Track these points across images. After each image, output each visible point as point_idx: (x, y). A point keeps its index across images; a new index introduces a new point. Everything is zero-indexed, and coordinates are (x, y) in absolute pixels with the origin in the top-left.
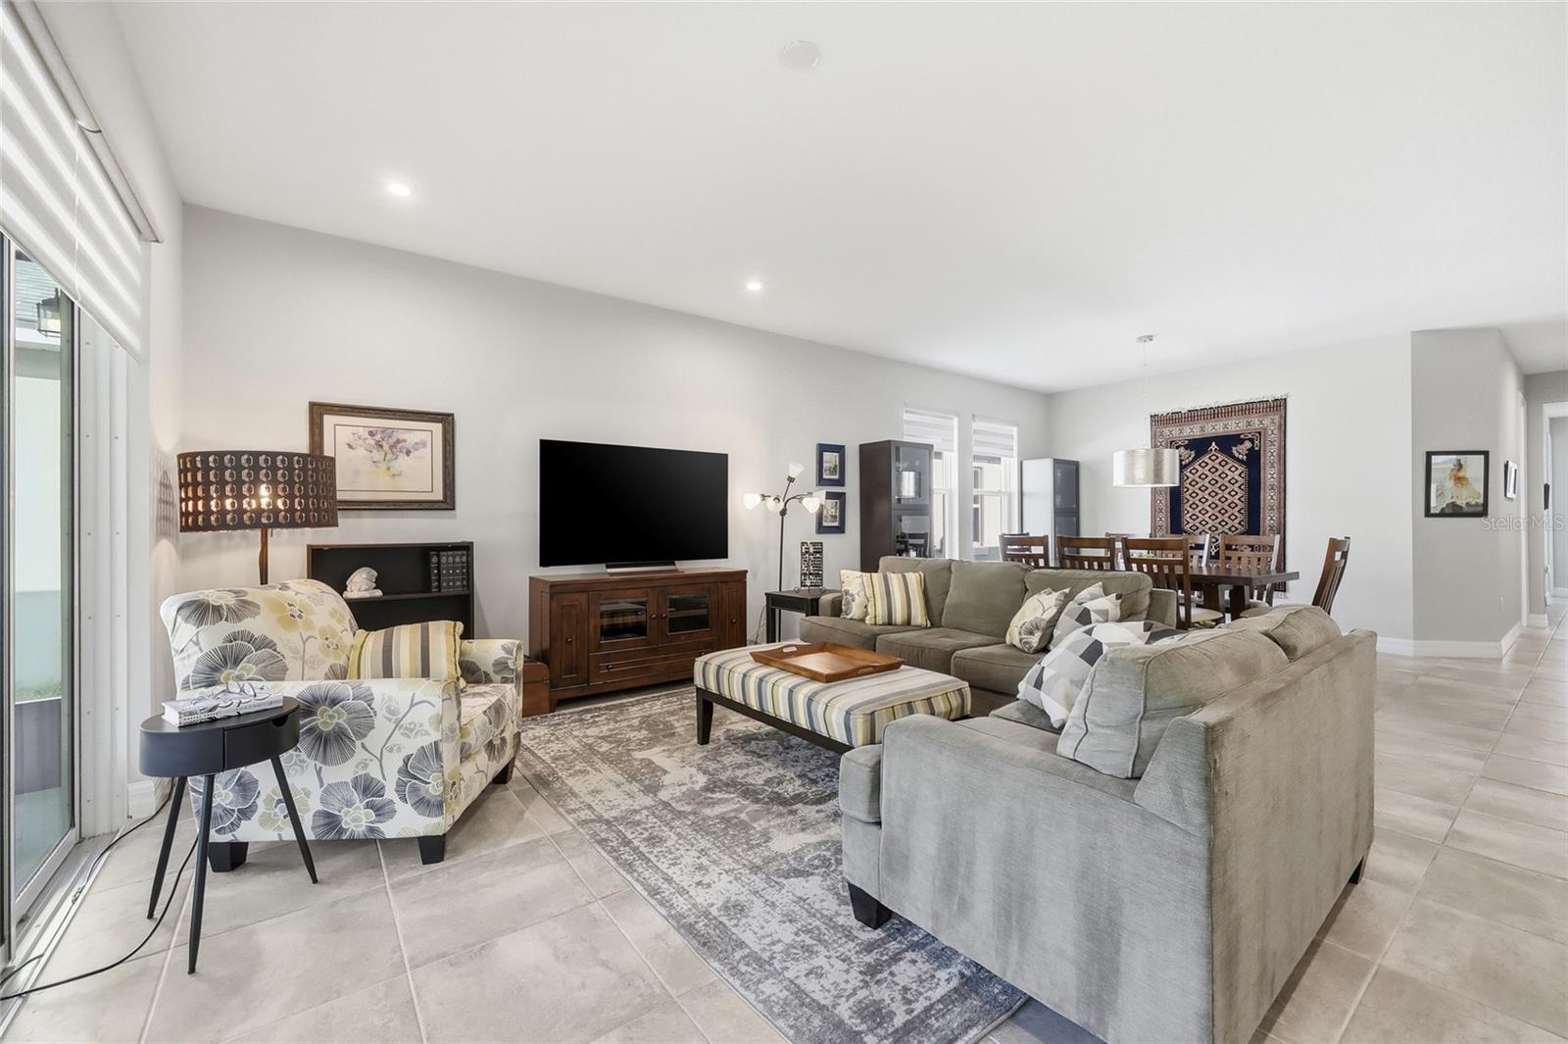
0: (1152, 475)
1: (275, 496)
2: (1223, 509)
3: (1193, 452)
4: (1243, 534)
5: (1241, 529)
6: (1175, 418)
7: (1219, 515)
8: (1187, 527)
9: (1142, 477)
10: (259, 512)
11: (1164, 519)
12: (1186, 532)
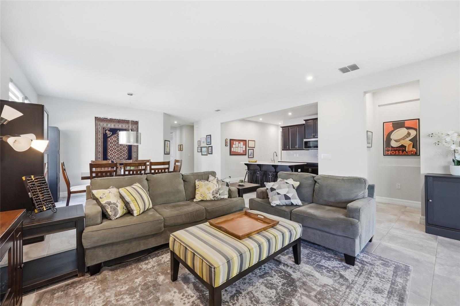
0: (135, 141)
2: (121, 152)
3: (111, 133)
4: (127, 160)
5: (126, 158)
6: (105, 120)
7: (120, 154)
8: (109, 158)
9: (133, 141)
11: (101, 156)
12: (108, 159)
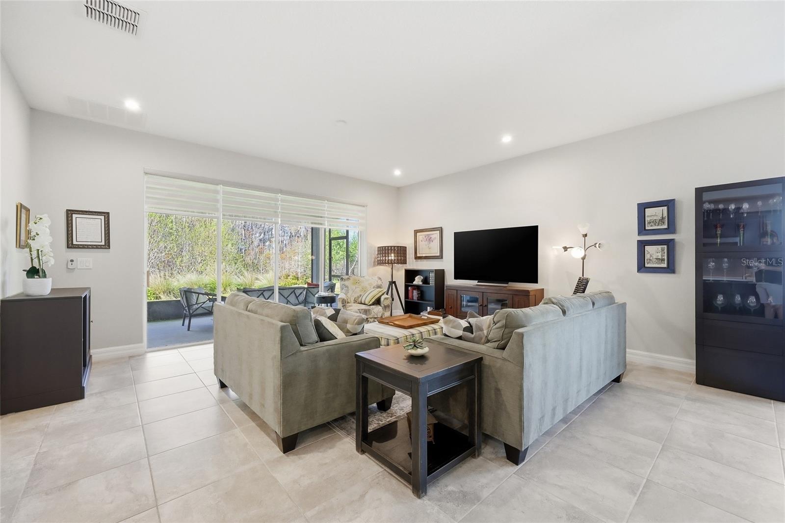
1: (395, 256)
10: (392, 260)
